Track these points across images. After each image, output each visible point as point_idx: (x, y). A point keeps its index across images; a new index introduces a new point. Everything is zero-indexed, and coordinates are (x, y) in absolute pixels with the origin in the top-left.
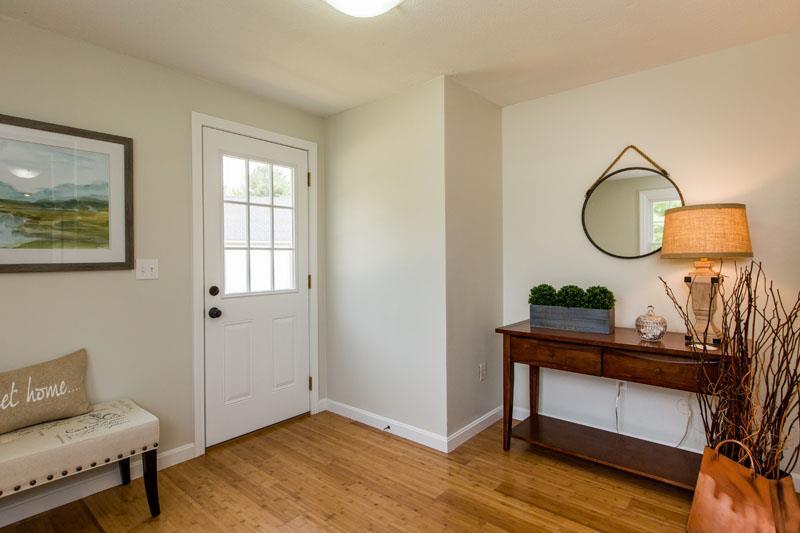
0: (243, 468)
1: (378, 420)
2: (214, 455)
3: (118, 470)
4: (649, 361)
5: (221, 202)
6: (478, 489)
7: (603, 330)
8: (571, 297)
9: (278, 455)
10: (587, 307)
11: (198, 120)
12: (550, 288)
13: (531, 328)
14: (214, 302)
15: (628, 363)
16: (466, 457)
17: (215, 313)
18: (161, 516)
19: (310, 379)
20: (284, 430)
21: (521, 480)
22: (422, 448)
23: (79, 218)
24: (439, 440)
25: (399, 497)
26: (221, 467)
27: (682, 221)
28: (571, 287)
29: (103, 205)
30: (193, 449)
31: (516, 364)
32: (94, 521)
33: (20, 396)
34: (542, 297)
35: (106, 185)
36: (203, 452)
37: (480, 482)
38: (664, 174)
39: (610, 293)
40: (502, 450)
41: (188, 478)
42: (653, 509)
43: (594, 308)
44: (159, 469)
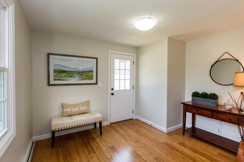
0: (118, 129)
1: (150, 123)
2: (112, 125)
3: (94, 125)
4: (226, 116)
5: (114, 69)
6: (173, 142)
7: (214, 105)
8: (204, 96)
9: (125, 127)
10: (209, 99)
11: (110, 52)
12: (198, 93)
13: (192, 103)
14: (112, 92)
15: (220, 115)
16: (172, 135)
17: (112, 94)
18: (102, 135)
19: (133, 111)
20: (127, 122)
21: (187, 143)
22: (160, 131)
23: (88, 74)
24: (165, 129)
25: (153, 140)
26: (114, 128)
27: (239, 76)
28: (204, 93)
29: (92, 72)
30: (108, 123)
31: (187, 112)
32: (91, 134)
33: (79, 108)
34: (195, 95)
35: (93, 67)
36: (110, 124)
37: (174, 141)
38: (237, 61)
39: (216, 95)
40: (182, 135)
41: (107, 129)
42: (225, 157)
43: (211, 99)
44: (102, 126)
